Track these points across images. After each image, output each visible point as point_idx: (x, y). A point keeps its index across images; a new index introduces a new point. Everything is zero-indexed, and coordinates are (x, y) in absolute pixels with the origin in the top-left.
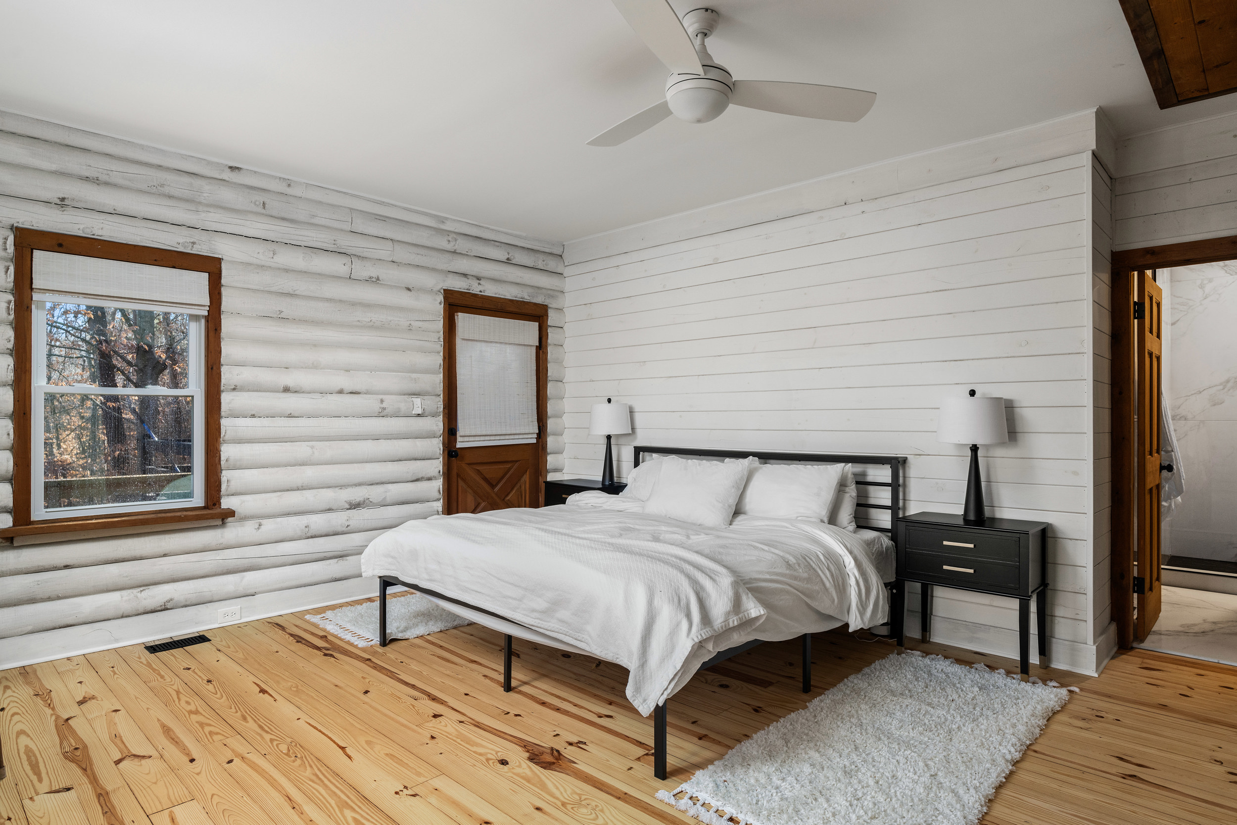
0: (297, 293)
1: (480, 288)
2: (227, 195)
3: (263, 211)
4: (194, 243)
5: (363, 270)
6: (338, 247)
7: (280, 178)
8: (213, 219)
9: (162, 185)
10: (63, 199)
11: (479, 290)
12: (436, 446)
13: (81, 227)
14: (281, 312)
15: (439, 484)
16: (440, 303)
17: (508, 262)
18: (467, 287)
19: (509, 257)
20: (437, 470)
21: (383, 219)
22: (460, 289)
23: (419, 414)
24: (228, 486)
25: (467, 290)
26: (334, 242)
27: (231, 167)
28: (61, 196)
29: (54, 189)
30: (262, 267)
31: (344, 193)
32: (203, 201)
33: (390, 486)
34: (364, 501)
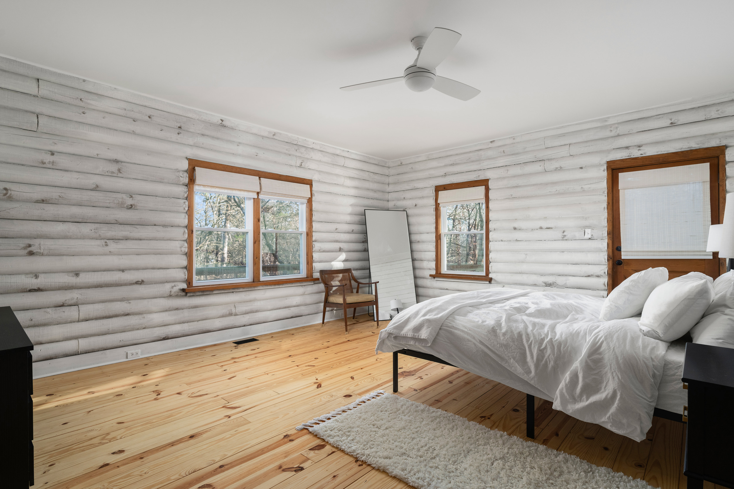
0: (519, 185)
1: (641, 152)
2: (490, 153)
3: (504, 154)
4: (479, 176)
5: (550, 166)
6: (538, 159)
7: (510, 138)
8: (485, 164)
9: (470, 158)
10: (445, 174)
11: (639, 154)
12: (603, 257)
13: (449, 181)
14: (512, 195)
15: (605, 280)
16: (604, 171)
17: (673, 125)
18: (628, 155)
19: (672, 122)
20: (603, 272)
21: (563, 135)
22: (622, 157)
23: (590, 238)
24: (491, 269)
25: (628, 156)
26: (535, 157)
27: (491, 142)
28: (445, 173)
29: (442, 172)
30: (504, 178)
31: (540, 131)
32: (483, 159)
33: (570, 278)
34: (553, 283)
